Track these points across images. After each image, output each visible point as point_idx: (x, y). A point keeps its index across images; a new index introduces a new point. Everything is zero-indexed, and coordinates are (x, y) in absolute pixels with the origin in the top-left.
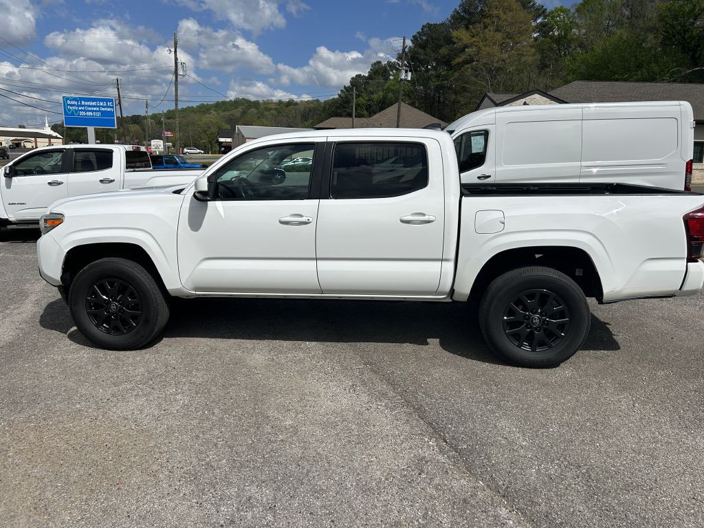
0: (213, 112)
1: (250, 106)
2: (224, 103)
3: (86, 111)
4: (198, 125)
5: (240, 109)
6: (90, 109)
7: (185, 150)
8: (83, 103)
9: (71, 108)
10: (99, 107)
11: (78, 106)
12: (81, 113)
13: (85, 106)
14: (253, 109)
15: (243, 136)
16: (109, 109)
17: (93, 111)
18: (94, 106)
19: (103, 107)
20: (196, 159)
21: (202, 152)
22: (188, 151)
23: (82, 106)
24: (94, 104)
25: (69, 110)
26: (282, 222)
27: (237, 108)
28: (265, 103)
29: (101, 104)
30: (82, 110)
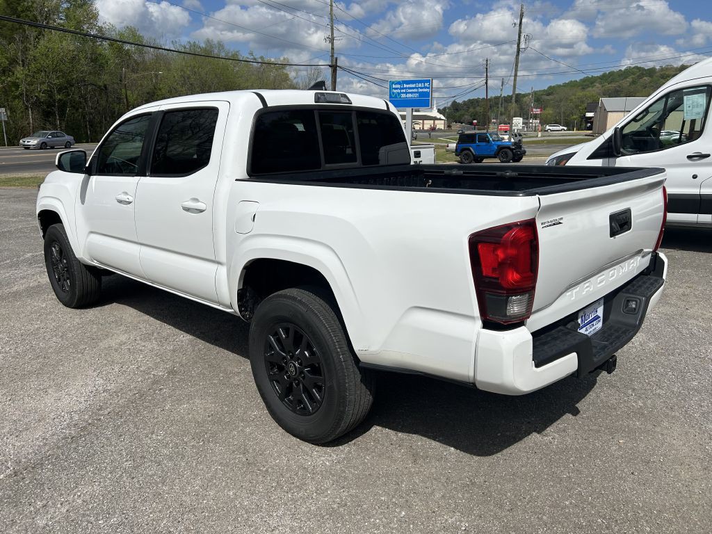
0: (597, 85)
1: (643, 74)
2: (612, 74)
3: (406, 93)
4: (571, 100)
5: (629, 79)
6: (409, 91)
7: (548, 127)
8: (405, 86)
9: (395, 91)
10: (417, 88)
11: (401, 89)
12: (403, 96)
13: (406, 88)
14: (645, 78)
15: (605, 110)
16: (425, 90)
17: (412, 93)
18: (413, 88)
19: (421, 88)
20: (555, 136)
21: (565, 128)
22: (551, 128)
23: (403, 88)
24: (414, 86)
25: (393, 93)
26: (120, 202)
27: (626, 78)
28: (662, 69)
29: (420, 85)
30: (403, 93)
